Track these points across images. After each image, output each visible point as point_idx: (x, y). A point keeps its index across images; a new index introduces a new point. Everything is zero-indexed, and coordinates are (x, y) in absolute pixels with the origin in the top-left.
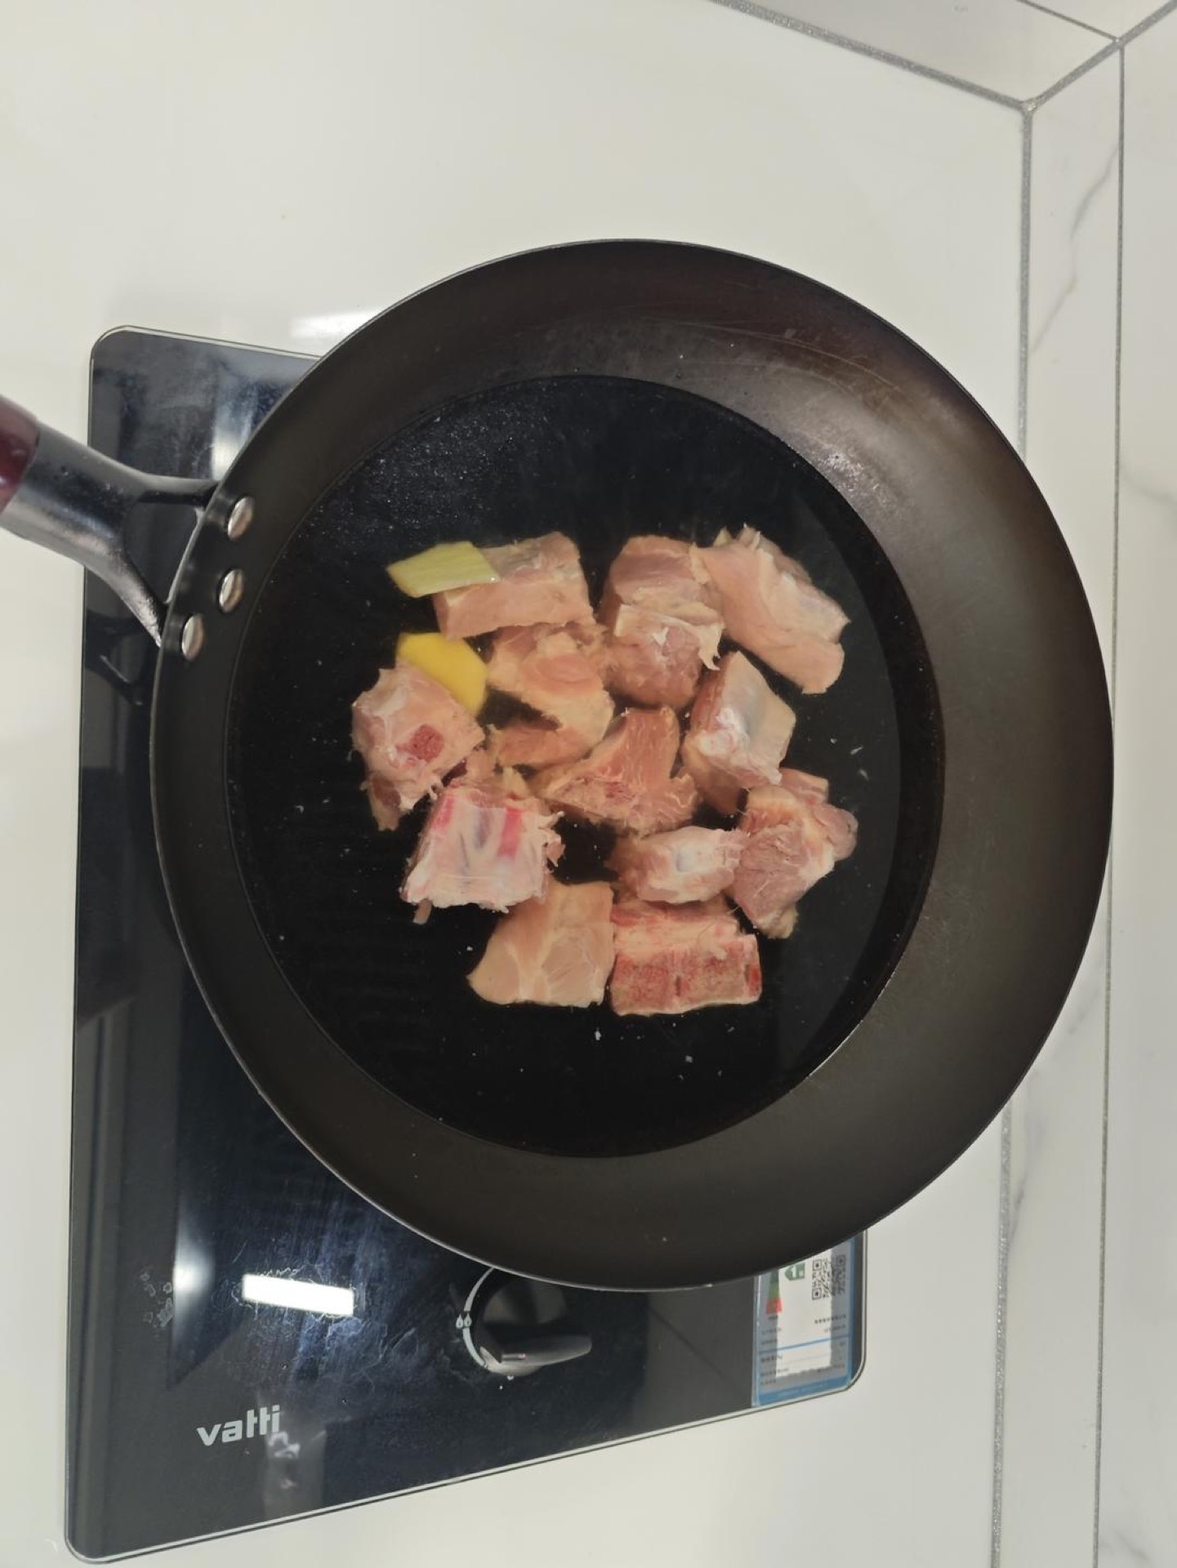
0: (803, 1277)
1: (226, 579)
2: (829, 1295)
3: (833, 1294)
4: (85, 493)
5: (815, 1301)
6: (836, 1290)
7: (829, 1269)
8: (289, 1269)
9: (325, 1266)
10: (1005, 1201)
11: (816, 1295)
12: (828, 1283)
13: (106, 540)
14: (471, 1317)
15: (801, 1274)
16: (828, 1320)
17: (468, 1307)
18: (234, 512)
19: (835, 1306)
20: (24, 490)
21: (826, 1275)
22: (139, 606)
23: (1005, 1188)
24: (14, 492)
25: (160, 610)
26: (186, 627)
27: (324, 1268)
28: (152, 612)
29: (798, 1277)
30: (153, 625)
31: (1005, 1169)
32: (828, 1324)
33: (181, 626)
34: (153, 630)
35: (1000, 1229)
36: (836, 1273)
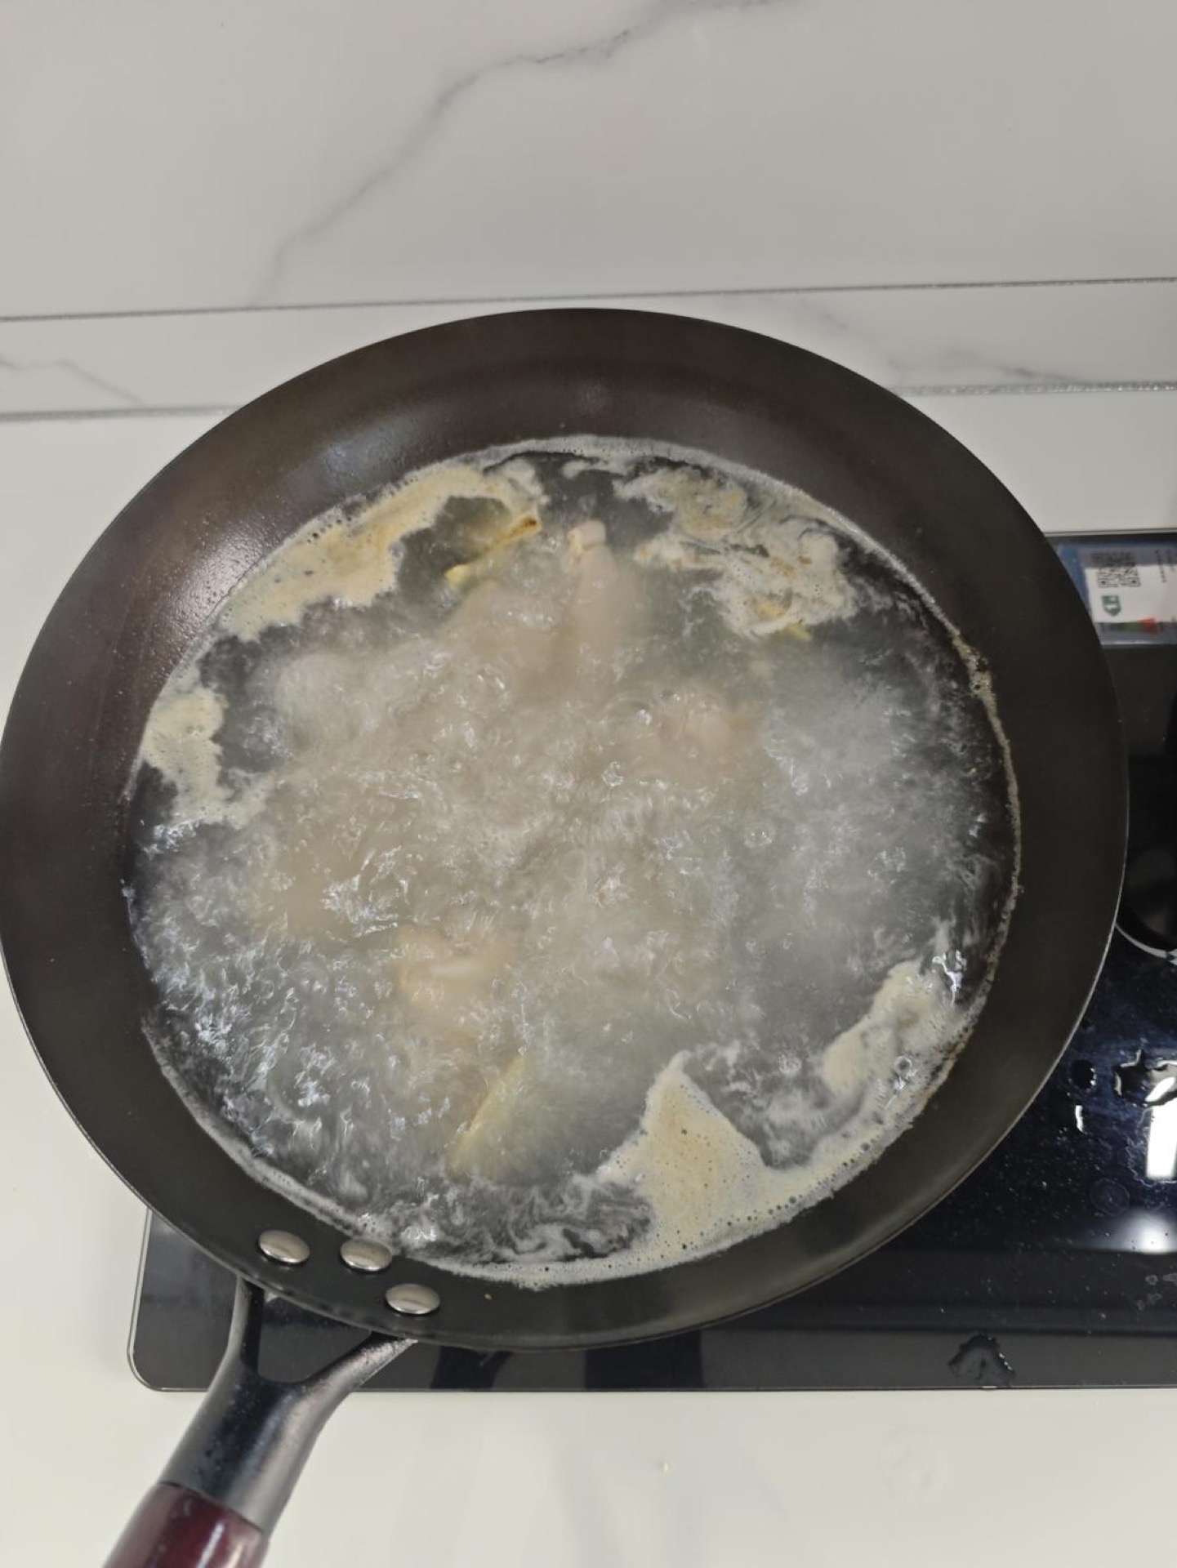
0: (1117, 597)
1: (352, 1264)
2: (1134, 569)
3: (1133, 564)
4: (237, 1428)
5: (1142, 582)
6: (1129, 562)
7: (1107, 570)
8: (1127, 1149)
9: (1122, 1110)
10: (1028, 388)
11: (1135, 582)
12: (1122, 570)
13: (292, 1405)
14: (1172, 949)
15: (1113, 599)
16: (1161, 568)
17: (1161, 953)
18: (276, 1257)
19: (1147, 562)
20: (231, 1501)
21: (1113, 573)
22: (371, 1363)
23: (1014, 389)
24: (232, 1512)
25: (376, 1340)
26: (399, 1309)
27: (1125, 1110)
28: (378, 1349)
29: (1117, 602)
30: (394, 1347)
31: (996, 390)
32: (1166, 568)
33: (398, 1315)
34: (400, 1348)
35: (1058, 392)
36: (1111, 562)
